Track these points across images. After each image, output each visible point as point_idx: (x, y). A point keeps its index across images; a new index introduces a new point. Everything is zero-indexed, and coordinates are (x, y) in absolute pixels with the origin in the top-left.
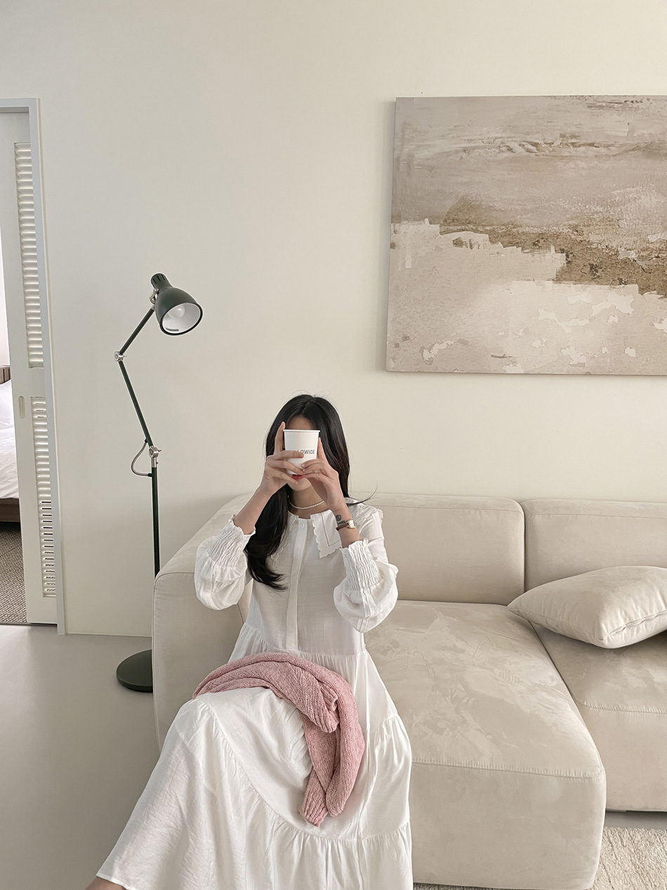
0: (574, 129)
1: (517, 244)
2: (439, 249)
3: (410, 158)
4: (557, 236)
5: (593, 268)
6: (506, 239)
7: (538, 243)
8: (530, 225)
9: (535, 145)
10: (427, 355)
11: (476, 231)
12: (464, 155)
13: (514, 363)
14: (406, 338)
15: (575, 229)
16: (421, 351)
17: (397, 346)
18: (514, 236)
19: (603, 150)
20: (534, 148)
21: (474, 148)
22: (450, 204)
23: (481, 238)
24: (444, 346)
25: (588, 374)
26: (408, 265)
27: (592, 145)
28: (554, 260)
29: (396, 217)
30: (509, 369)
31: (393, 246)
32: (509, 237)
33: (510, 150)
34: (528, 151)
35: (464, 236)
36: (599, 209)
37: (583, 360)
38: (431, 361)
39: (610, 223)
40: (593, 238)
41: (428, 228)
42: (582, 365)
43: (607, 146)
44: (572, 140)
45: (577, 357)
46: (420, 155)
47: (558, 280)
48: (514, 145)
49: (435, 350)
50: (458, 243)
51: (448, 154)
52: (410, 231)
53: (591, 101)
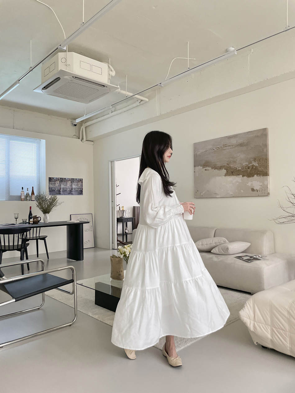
0: (225, 143)
1: (217, 169)
2: (202, 172)
3: (196, 154)
4: (224, 166)
5: (232, 172)
6: (214, 168)
7: (220, 168)
8: (219, 164)
9: (218, 148)
10: (202, 194)
11: (209, 167)
12: (206, 152)
13: (218, 195)
14: (198, 191)
15: (228, 164)
16: (200, 193)
17: (196, 192)
18: (216, 167)
19: (232, 147)
20: (218, 149)
21: (207, 150)
22: (204, 162)
23: (210, 168)
24: (204, 192)
25: (234, 197)
26: (197, 176)
27: (229, 146)
28: (224, 171)
29: (195, 166)
30: (218, 197)
31: (194, 172)
32: (215, 167)
33: (214, 150)
34: (217, 149)
35: (207, 168)
36: (232, 159)
37: (232, 193)
38: (202, 196)
39: (235, 162)
40: (231, 166)
41: (200, 167)
42: (232, 195)
43: (232, 146)
44: (225, 146)
45: (231, 193)
46: (199, 153)
47: (225, 176)
48: (214, 149)
49: (203, 193)
50: (206, 170)
51: (203, 152)
52: (197, 168)
53: (228, 137)
